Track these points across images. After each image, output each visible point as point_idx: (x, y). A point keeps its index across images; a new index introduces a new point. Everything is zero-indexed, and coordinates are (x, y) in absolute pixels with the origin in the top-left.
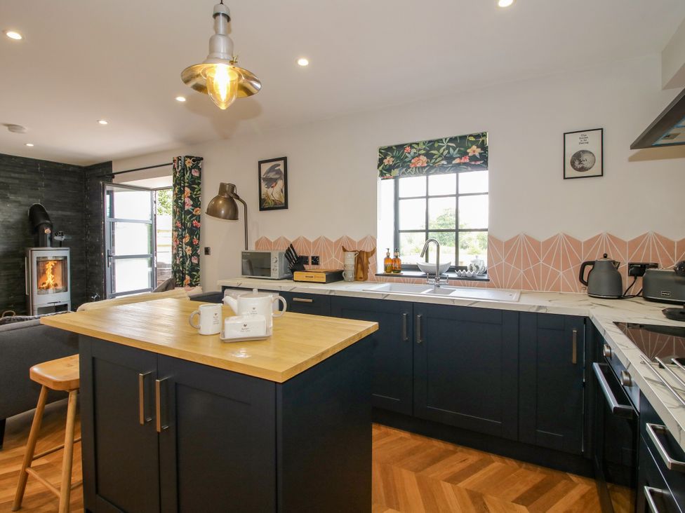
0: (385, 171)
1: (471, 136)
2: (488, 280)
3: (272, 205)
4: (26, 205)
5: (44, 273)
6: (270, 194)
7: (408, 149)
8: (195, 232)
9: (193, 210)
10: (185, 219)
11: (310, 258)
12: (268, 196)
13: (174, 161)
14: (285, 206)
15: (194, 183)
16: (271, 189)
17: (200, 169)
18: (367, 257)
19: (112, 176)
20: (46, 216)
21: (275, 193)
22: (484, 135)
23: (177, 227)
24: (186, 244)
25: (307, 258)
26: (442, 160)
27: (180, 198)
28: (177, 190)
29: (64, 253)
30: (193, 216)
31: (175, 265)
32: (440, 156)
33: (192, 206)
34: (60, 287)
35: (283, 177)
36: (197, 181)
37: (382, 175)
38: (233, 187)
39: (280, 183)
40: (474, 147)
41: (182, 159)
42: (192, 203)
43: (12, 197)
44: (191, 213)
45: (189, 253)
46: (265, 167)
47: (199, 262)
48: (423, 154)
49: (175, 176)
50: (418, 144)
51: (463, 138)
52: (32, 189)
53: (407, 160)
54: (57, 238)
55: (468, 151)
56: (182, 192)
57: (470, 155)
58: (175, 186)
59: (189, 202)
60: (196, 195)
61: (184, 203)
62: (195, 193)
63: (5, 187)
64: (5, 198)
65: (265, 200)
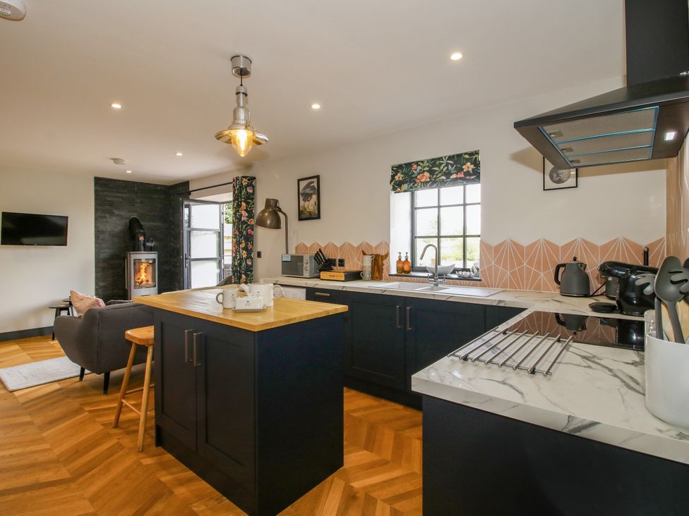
0: (397, 186)
1: (466, 154)
2: (481, 280)
3: (308, 215)
4: (126, 218)
5: (139, 271)
6: (306, 206)
7: (415, 166)
8: (249, 239)
9: (248, 220)
10: (242, 227)
11: (337, 261)
12: (305, 209)
13: (234, 180)
14: (318, 217)
15: (249, 198)
16: (307, 203)
17: (253, 187)
18: (382, 260)
19: (189, 193)
20: (141, 227)
21: (310, 205)
22: (477, 153)
23: (235, 235)
24: (243, 249)
25: (335, 260)
26: (442, 175)
27: (238, 211)
28: (235, 204)
29: (153, 256)
30: (249, 225)
31: (234, 265)
32: (440, 172)
33: (247, 217)
34: (150, 282)
35: (316, 192)
36: (251, 197)
37: (394, 189)
38: (276, 201)
39: (314, 197)
40: (469, 164)
41: (240, 179)
42: (247, 215)
43: (117, 212)
44: (246, 223)
45: (245, 256)
46: (303, 184)
47: (252, 263)
48: (426, 171)
49: (234, 193)
50: (422, 162)
51: (460, 156)
52: (130, 205)
53: (414, 176)
54: (149, 244)
55: (464, 167)
56: (239, 206)
57: (465, 170)
58: (234, 201)
59: (245, 214)
60: (250, 208)
61: (241, 215)
62: (250, 206)
63: (112, 204)
64: (112, 214)
65: (302, 211)
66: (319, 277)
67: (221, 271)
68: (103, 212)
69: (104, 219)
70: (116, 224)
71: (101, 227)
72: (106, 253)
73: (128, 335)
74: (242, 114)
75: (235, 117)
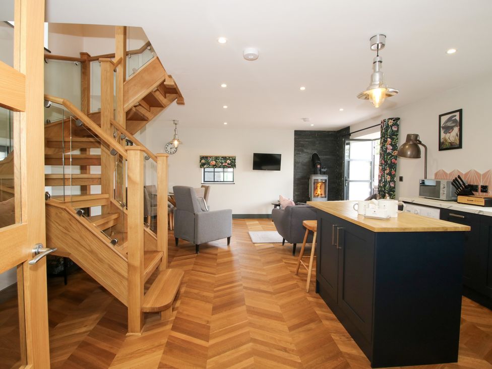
3: (448, 145)
4: (311, 154)
5: (317, 188)
6: (447, 138)
8: (393, 166)
9: (392, 152)
10: (387, 158)
11: (480, 187)
12: (446, 140)
13: (382, 122)
14: (460, 146)
15: (393, 135)
16: (448, 134)
17: (398, 126)
19: (350, 135)
20: (319, 159)
23: (382, 163)
24: (387, 174)
25: (477, 186)
27: (384, 145)
28: (382, 140)
29: (325, 177)
30: (393, 156)
31: (379, 186)
33: (392, 150)
34: (323, 196)
35: (458, 124)
36: (396, 133)
38: (417, 136)
39: (456, 130)
41: (387, 121)
42: (391, 148)
43: (305, 151)
44: (391, 154)
45: (389, 180)
47: (395, 186)
49: (382, 132)
52: (313, 146)
54: (323, 170)
56: (385, 141)
58: (381, 138)
59: (390, 147)
61: (387, 148)
62: (394, 141)
63: (303, 146)
64: (302, 151)
65: (443, 143)
66: (456, 201)
67: (371, 190)
68: (299, 150)
69: (299, 155)
70: (305, 158)
71: (297, 160)
72: (300, 175)
73: (305, 224)
74: (377, 77)
75: (372, 79)
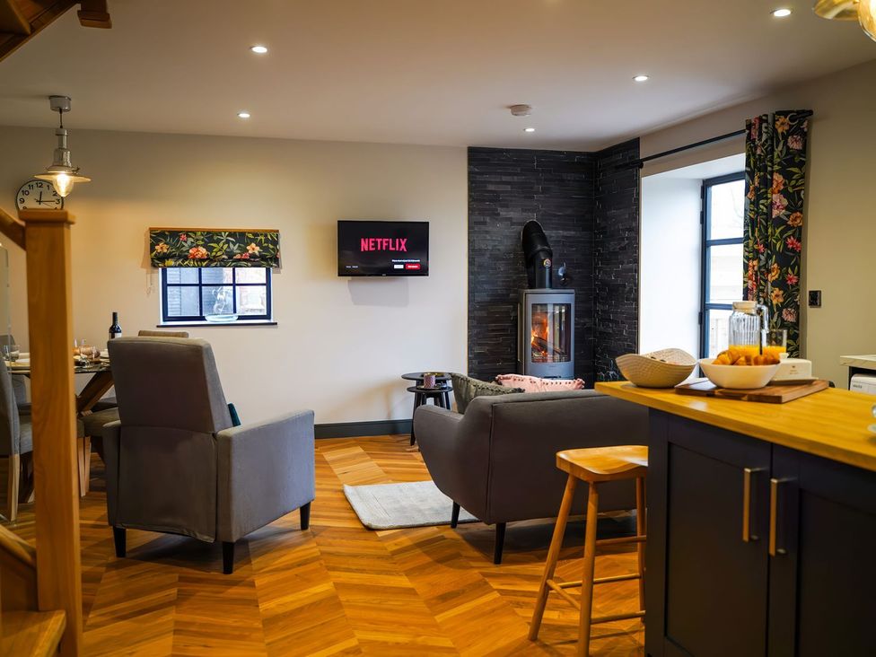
4: (519, 224)
8: (790, 260)
9: (788, 216)
10: (773, 235)
15: (791, 162)
17: (805, 134)
19: (640, 164)
20: (544, 239)
24: (774, 284)
27: (762, 196)
29: (565, 297)
30: (789, 228)
33: (786, 208)
36: (797, 160)
41: (770, 120)
42: (785, 202)
43: (503, 213)
44: (785, 223)
45: (778, 301)
47: (798, 319)
49: (750, 154)
52: (525, 197)
56: (766, 183)
59: (781, 201)
60: (794, 187)
61: (770, 205)
62: (793, 182)
63: (495, 198)
64: (495, 215)
68: (483, 212)
69: (483, 227)
70: (504, 235)
71: (479, 243)
72: (486, 291)
